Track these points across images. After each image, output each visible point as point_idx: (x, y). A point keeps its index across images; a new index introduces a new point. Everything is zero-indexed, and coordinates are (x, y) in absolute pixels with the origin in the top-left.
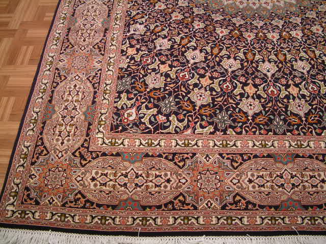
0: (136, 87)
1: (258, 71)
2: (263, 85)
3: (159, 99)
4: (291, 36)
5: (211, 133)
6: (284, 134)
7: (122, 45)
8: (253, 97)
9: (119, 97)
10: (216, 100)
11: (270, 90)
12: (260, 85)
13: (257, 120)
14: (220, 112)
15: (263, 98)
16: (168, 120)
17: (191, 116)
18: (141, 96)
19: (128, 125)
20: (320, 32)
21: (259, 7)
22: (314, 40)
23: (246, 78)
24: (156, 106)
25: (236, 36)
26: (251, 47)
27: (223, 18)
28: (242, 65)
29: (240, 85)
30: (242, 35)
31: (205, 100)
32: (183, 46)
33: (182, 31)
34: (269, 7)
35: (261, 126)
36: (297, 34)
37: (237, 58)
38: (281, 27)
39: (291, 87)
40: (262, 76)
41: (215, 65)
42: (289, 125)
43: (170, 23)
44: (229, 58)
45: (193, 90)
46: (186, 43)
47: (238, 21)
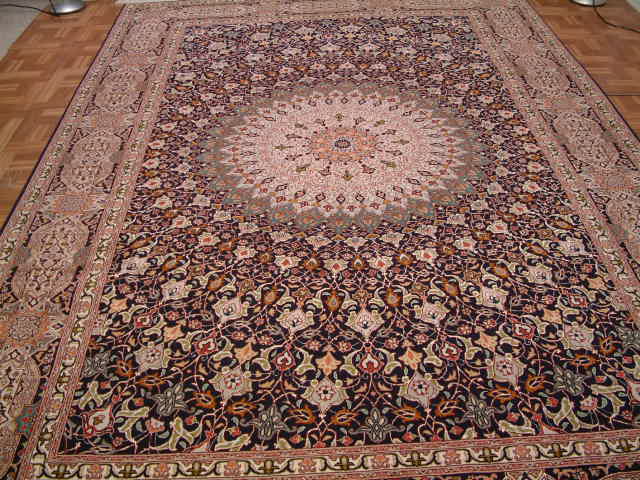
0: (116, 369)
1: (346, 328)
2: (353, 353)
3: (155, 391)
4: (415, 259)
5: (245, 448)
6: (387, 441)
7: (104, 294)
8: (331, 377)
9: (84, 389)
10: (260, 386)
11: (366, 361)
12: (346, 354)
13: (336, 419)
14: (265, 409)
15: (351, 377)
16: (167, 428)
17: (211, 419)
18: (123, 386)
19: (93, 439)
20: (471, 248)
21: (361, 214)
22: (459, 262)
23: (322, 342)
24: (148, 403)
25: (310, 268)
26: (337, 286)
27: (291, 237)
28: (316, 319)
29: (308, 357)
30: (322, 265)
31: (239, 388)
32: (212, 293)
33: (213, 265)
34: (378, 212)
35: (342, 429)
36: (427, 256)
37: (310, 307)
38: (397, 246)
39: (407, 353)
40: (353, 336)
41: (265, 323)
42: (398, 423)
43: (195, 251)
44: (293, 307)
45: (219, 370)
46: (218, 286)
47: (318, 241)
